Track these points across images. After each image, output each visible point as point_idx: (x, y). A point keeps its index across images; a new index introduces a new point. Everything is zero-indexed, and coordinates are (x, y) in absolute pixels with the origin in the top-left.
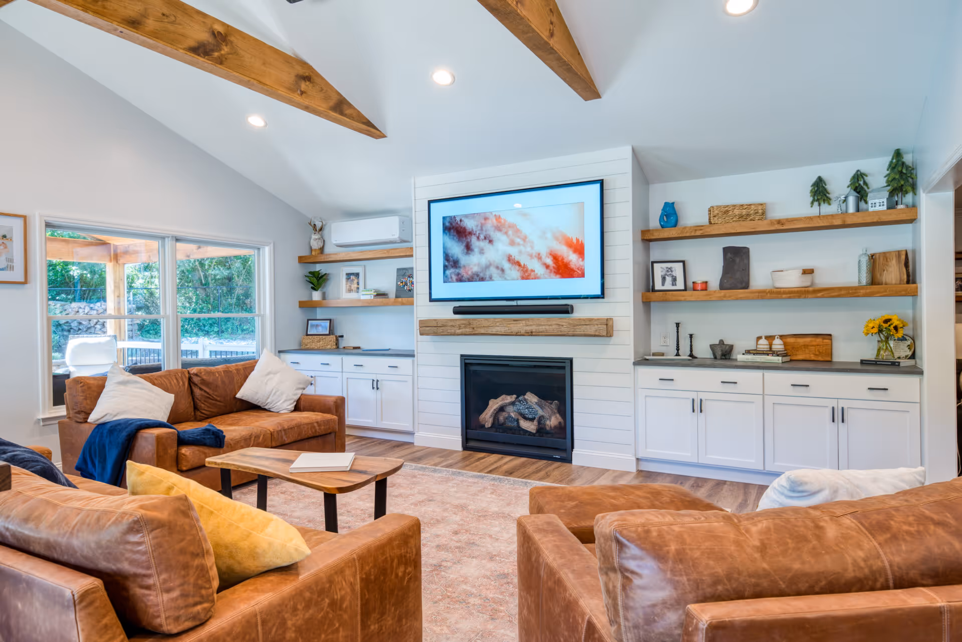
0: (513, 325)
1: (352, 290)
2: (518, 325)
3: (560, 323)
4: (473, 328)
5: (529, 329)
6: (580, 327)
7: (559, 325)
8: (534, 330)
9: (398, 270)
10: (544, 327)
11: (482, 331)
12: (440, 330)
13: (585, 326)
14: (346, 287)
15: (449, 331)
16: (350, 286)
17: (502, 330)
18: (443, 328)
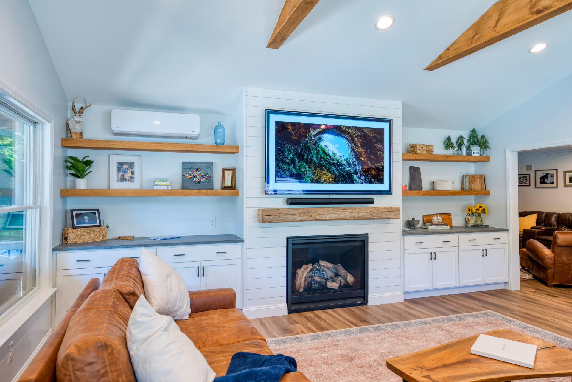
0: (341, 213)
1: (126, 180)
2: (346, 213)
3: (373, 211)
4: (311, 216)
5: (353, 215)
6: (385, 213)
8: (356, 216)
9: (184, 163)
10: (362, 214)
11: (318, 218)
12: (282, 218)
13: (388, 212)
15: (290, 219)
16: (123, 176)
17: (332, 216)
18: (285, 216)
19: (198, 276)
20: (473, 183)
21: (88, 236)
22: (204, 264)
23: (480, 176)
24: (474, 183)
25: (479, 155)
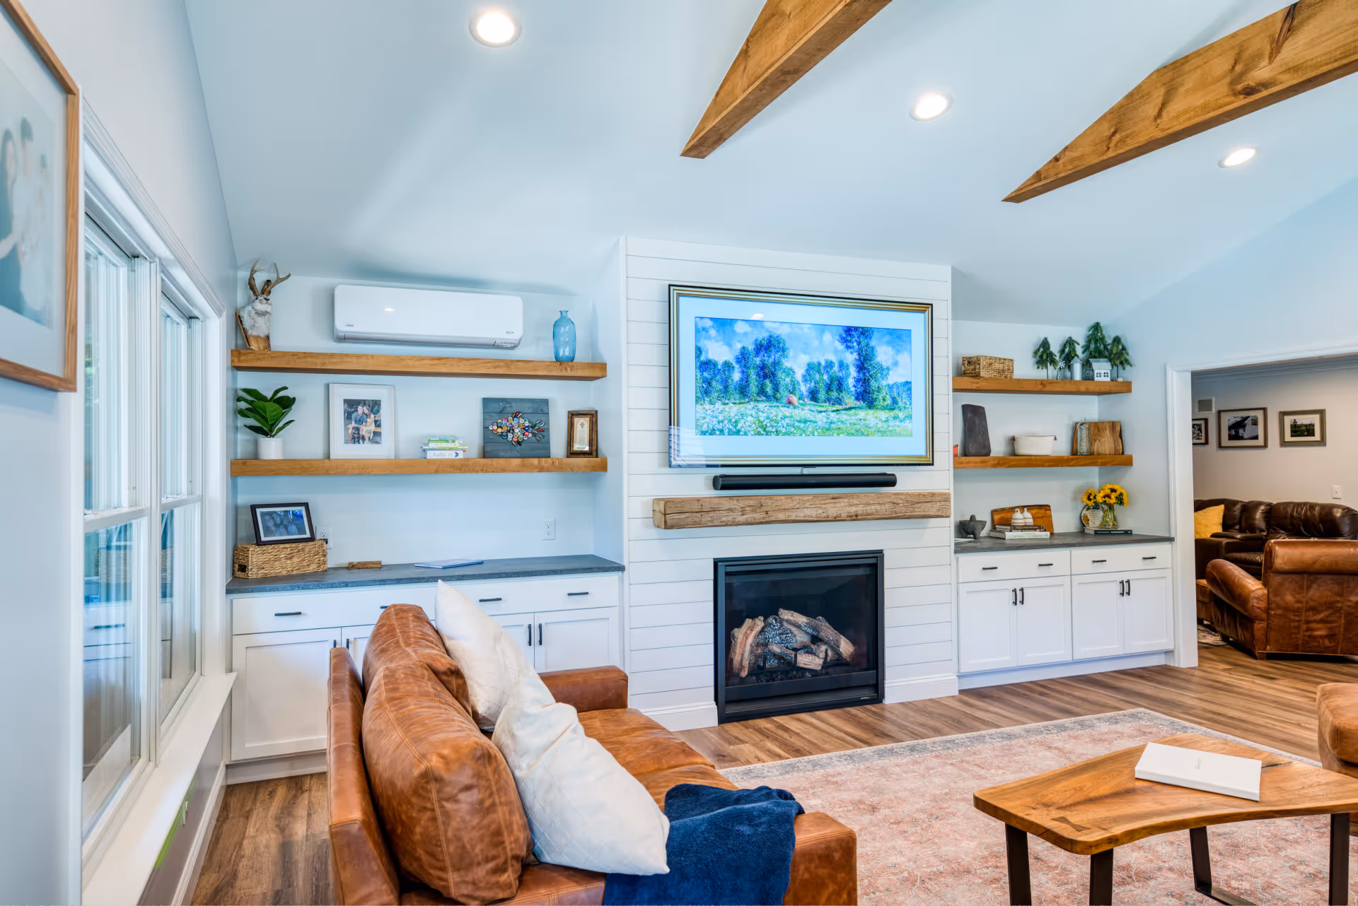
0: (829, 505)
1: (363, 438)
2: (838, 505)
3: (895, 501)
4: (767, 513)
5: (853, 510)
6: (920, 505)
7: (894, 503)
8: (860, 513)
9: (487, 402)
10: (873, 507)
11: (781, 516)
12: (706, 518)
13: (925, 504)
14: (346, 429)
15: (724, 519)
16: (358, 429)
17: (811, 513)
18: (712, 514)
19: (530, 645)
20: (1095, 440)
21: (289, 562)
22: (541, 619)
23: (1111, 424)
24: (1099, 440)
25: (1108, 379)
